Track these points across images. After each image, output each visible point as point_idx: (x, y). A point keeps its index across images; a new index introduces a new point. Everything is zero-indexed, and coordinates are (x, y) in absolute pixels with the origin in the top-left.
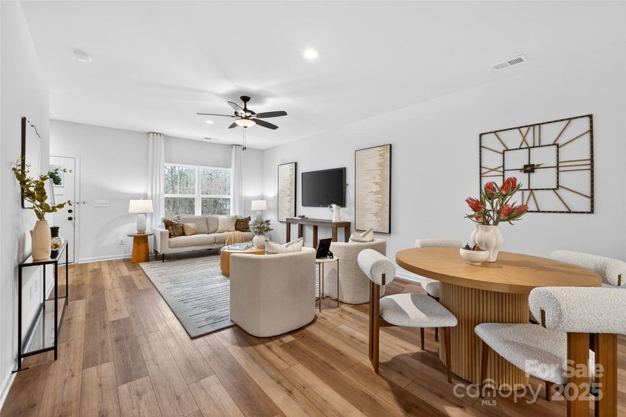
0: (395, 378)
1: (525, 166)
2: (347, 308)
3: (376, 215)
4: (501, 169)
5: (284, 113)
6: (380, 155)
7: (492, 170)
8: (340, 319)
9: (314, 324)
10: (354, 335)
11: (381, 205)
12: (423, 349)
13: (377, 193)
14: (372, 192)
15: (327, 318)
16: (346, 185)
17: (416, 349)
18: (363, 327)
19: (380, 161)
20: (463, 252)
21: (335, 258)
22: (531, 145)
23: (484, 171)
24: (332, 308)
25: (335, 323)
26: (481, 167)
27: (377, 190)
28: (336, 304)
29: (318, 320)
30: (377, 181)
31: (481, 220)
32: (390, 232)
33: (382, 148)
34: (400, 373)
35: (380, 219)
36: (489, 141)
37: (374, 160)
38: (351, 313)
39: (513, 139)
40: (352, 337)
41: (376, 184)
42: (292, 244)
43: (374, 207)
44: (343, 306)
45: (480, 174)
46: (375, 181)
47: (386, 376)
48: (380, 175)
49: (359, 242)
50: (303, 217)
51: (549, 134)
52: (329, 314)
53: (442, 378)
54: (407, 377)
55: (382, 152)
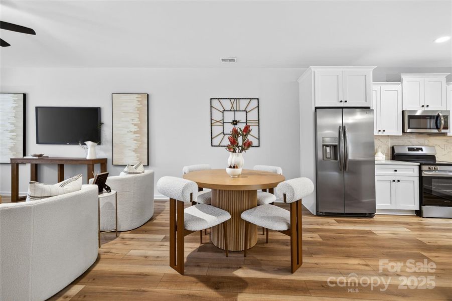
0: (197, 272)
1: (233, 121)
2: (127, 235)
3: (135, 151)
4: (222, 122)
5: (30, 31)
6: (139, 101)
7: (217, 122)
8: (125, 246)
9: (100, 262)
10: (147, 255)
11: (139, 143)
12: (201, 243)
13: (135, 132)
14: (131, 132)
15: (112, 251)
16: (101, 124)
17: (198, 245)
18: (151, 245)
19: (139, 106)
20: (229, 170)
21: (113, 192)
22: (235, 110)
23: (213, 121)
24: (112, 239)
25: (124, 252)
26: (211, 119)
27: (136, 130)
28: (114, 235)
29: (102, 256)
30: (135, 123)
31: (232, 150)
32: (148, 165)
33: (140, 96)
34: (198, 266)
35: (139, 155)
36: (216, 103)
37: (132, 104)
38: (133, 238)
39: (227, 105)
40: (147, 257)
41: (135, 125)
42: (68, 183)
43: (133, 145)
44: (121, 235)
45: (211, 123)
46: (133, 122)
47: (190, 274)
48: (139, 118)
49: (134, 173)
50: (40, 156)
51: (243, 104)
52: (111, 247)
53: (222, 256)
54: (205, 267)
55: (140, 99)
